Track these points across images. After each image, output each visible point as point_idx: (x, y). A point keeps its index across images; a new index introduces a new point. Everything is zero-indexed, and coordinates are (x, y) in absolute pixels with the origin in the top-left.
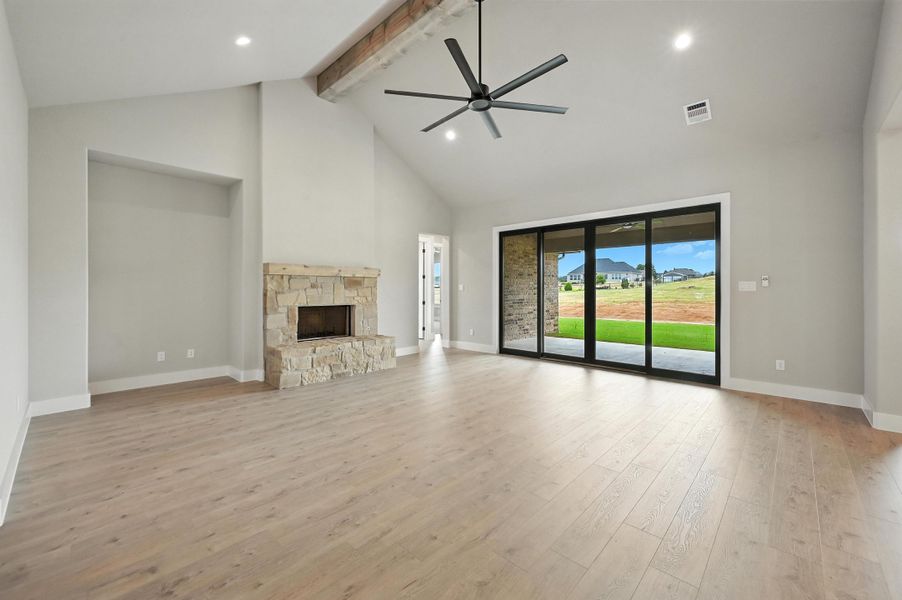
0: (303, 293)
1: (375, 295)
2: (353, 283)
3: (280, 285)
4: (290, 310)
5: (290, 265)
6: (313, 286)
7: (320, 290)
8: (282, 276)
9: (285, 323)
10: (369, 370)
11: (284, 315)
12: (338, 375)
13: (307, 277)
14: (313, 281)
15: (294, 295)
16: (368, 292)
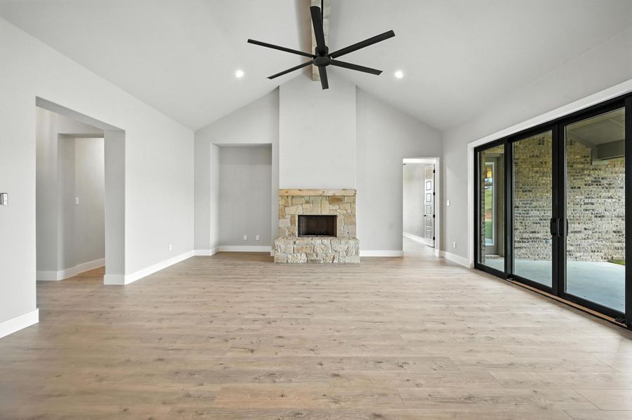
0: (300, 207)
1: (354, 209)
2: (335, 200)
3: (287, 202)
4: (293, 216)
5: (291, 190)
6: (307, 202)
7: (311, 205)
8: (288, 196)
9: (290, 225)
10: (335, 261)
11: (289, 220)
12: (312, 261)
13: (303, 197)
14: (307, 199)
15: (295, 207)
16: (348, 206)
